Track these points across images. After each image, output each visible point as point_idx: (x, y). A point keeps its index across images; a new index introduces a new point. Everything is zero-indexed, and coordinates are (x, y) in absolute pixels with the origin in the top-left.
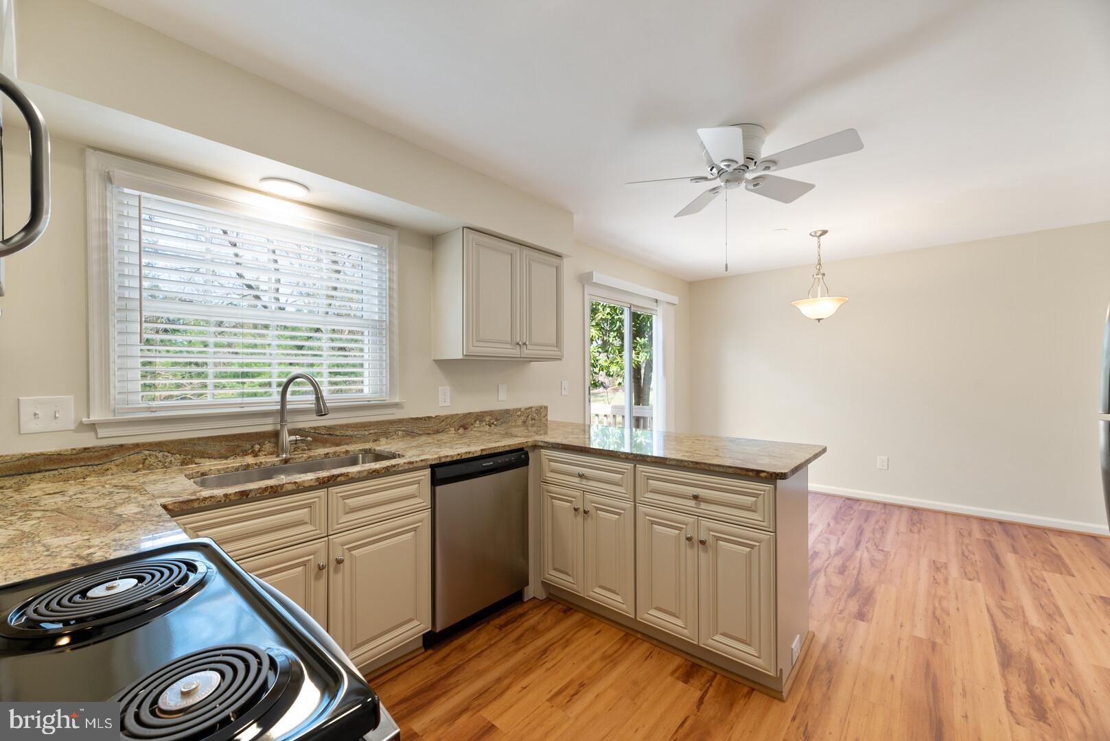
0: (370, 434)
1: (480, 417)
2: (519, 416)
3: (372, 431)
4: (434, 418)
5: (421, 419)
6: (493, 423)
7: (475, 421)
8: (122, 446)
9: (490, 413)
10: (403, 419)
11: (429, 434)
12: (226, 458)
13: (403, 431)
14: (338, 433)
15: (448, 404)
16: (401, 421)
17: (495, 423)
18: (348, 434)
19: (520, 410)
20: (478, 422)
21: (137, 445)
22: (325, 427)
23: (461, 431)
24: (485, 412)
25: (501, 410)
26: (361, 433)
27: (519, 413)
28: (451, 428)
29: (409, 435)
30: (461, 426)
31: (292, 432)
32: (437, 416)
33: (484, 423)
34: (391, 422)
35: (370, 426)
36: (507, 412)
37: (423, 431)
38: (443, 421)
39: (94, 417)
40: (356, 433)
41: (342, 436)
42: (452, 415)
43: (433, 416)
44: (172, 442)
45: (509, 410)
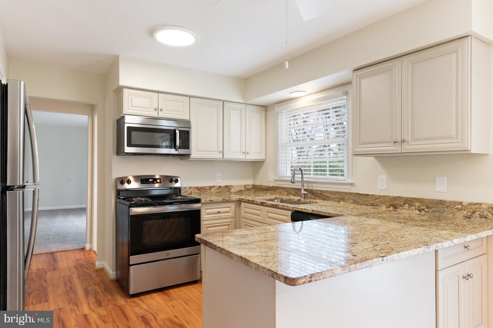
0: (336, 198)
1: (410, 202)
2: (459, 210)
3: (337, 196)
4: (371, 196)
5: (362, 194)
6: (423, 210)
7: (404, 204)
8: (278, 187)
9: (421, 201)
10: (352, 193)
11: (367, 205)
12: (295, 196)
13: (352, 200)
14: (324, 194)
15: (384, 188)
16: (351, 194)
17: (426, 210)
18: (328, 196)
19: (461, 203)
20: (407, 205)
21: (280, 187)
22: (320, 190)
23: (391, 208)
24: (415, 199)
25: (433, 200)
26: (333, 196)
27: (460, 206)
28: (383, 205)
29: (355, 203)
30: (391, 205)
31: (306, 190)
32: (372, 195)
33: (413, 208)
34: (346, 194)
35: (336, 193)
36: (441, 202)
37: (364, 202)
38: (377, 199)
39: (276, 178)
40: (330, 196)
41: (326, 196)
42: (384, 196)
43: (370, 194)
44: (285, 188)
45: (444, 202)
